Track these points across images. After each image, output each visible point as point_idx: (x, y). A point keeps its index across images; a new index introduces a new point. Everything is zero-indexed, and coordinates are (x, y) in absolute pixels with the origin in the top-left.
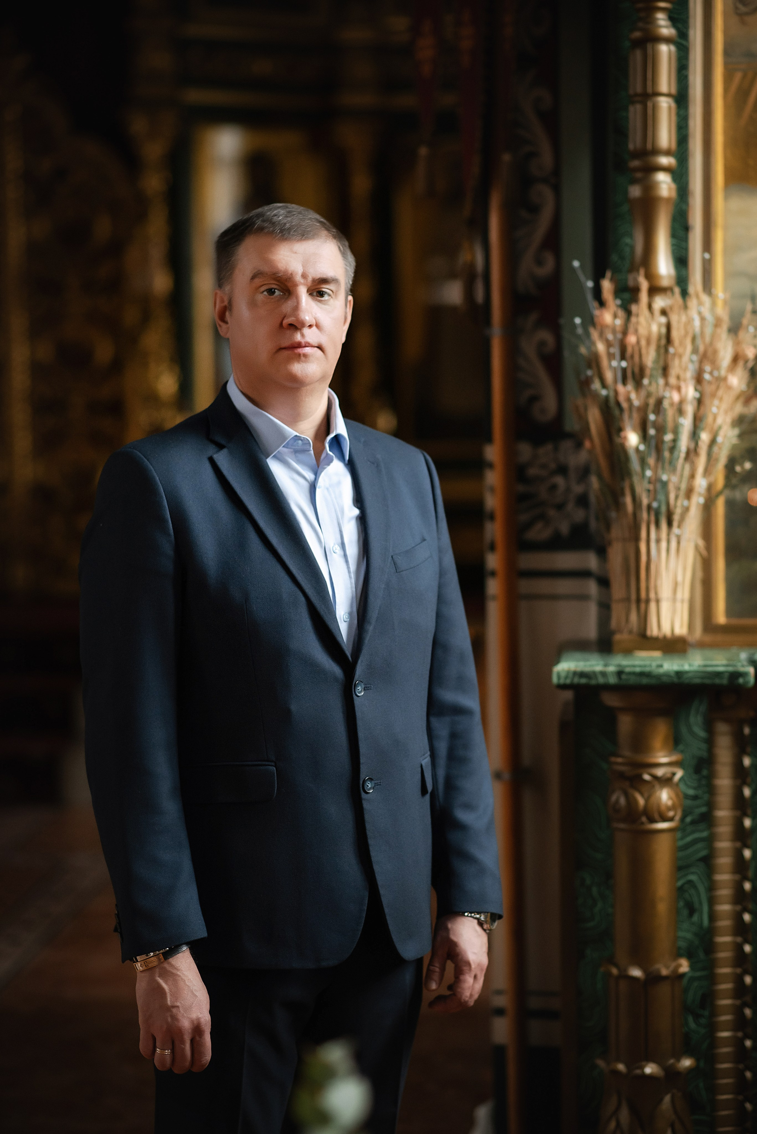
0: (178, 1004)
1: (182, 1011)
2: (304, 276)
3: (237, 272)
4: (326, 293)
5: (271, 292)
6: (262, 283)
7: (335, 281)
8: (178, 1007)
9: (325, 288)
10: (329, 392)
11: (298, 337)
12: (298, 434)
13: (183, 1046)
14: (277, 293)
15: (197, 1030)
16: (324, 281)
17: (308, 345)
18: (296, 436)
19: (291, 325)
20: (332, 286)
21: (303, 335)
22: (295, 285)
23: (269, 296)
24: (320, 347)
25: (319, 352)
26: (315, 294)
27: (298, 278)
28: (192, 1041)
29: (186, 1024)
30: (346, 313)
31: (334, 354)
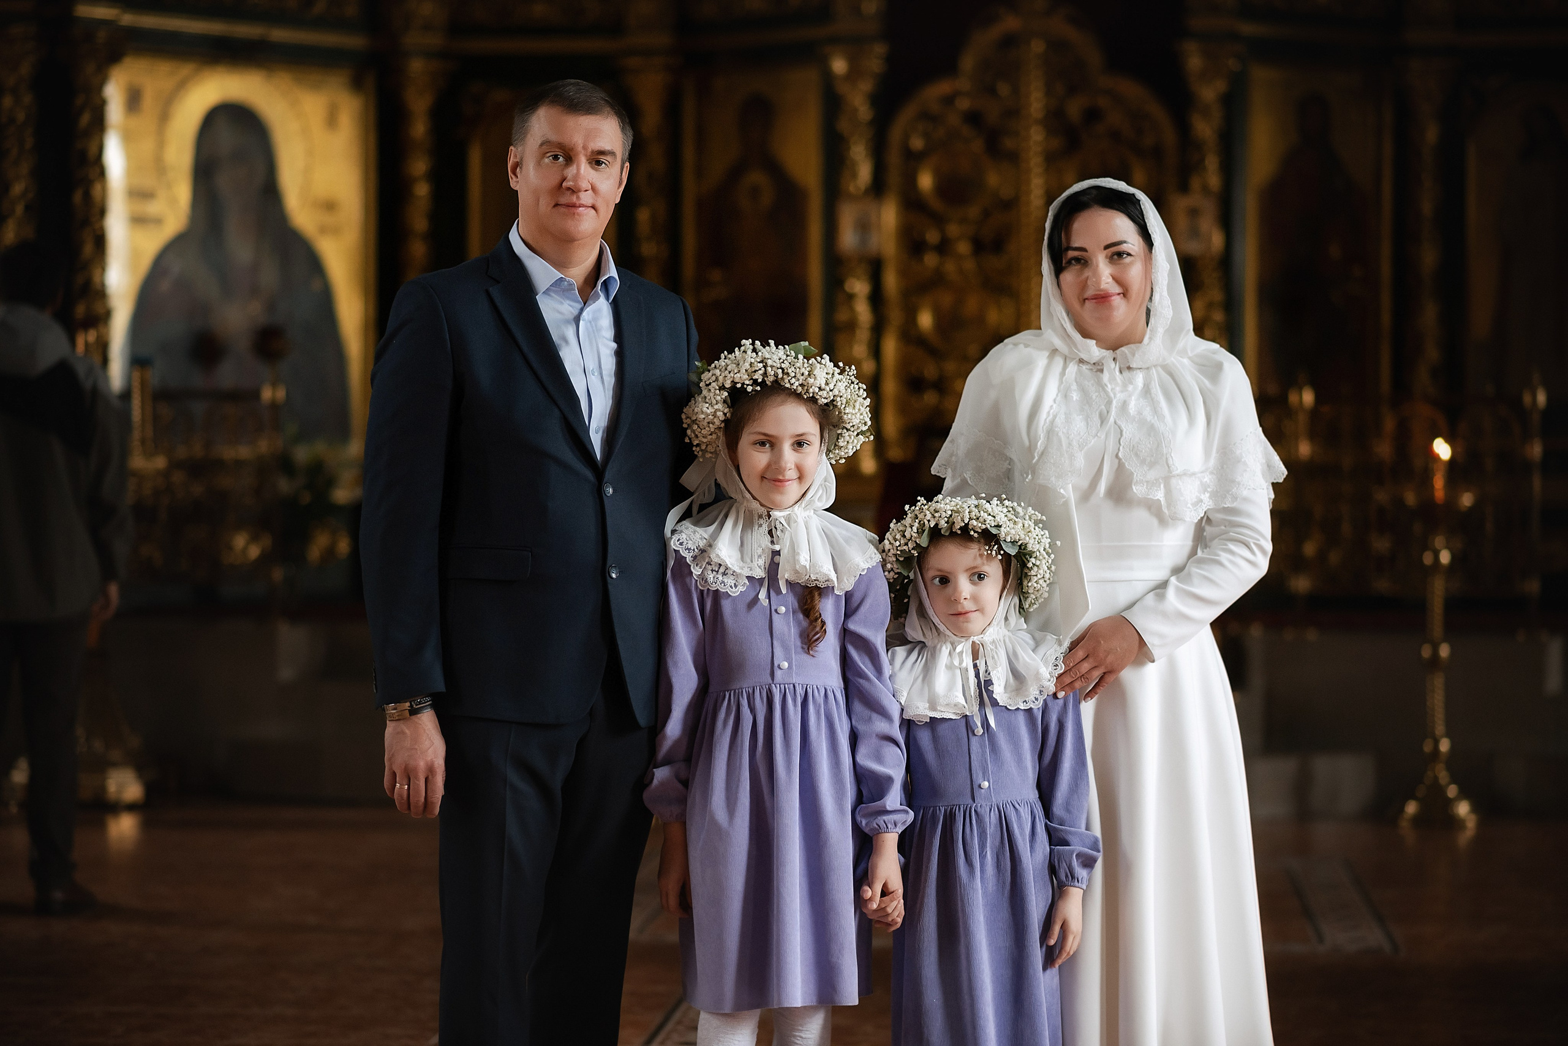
0: (416, 747)
1: (419, 753)
2: (585, 148)
3: (529, 136)
4: (603, 162)
5: (556, 157)
6: (549, 150)
7: (612, 153)
8: (416, 749)
9: (602, 158)
10: (601, 241)
11: (574, 199)
12: (563, 276)
13: (417, 782)
14: (561, 159)
15: (431, 770)
16: (602, 153)
17: (583, 206)
18: (562, 277)
19: (569, 189)
20: (609, 158)
21: (578, 198)
22: (577, 154)
23: (553, 161)
24: (593, 207)
25: (593, 211)
26: (594, 163)
27: (580, 148)
28: (427, 780)
29: (422, 764)
30: (621, 179)
31: (607, 212)
